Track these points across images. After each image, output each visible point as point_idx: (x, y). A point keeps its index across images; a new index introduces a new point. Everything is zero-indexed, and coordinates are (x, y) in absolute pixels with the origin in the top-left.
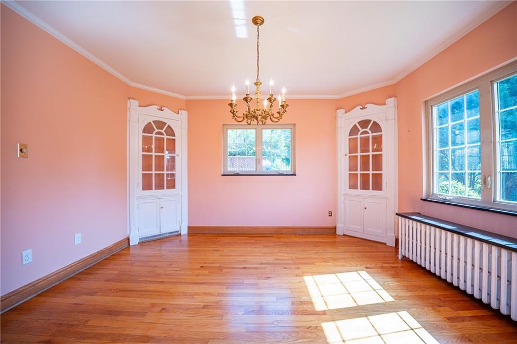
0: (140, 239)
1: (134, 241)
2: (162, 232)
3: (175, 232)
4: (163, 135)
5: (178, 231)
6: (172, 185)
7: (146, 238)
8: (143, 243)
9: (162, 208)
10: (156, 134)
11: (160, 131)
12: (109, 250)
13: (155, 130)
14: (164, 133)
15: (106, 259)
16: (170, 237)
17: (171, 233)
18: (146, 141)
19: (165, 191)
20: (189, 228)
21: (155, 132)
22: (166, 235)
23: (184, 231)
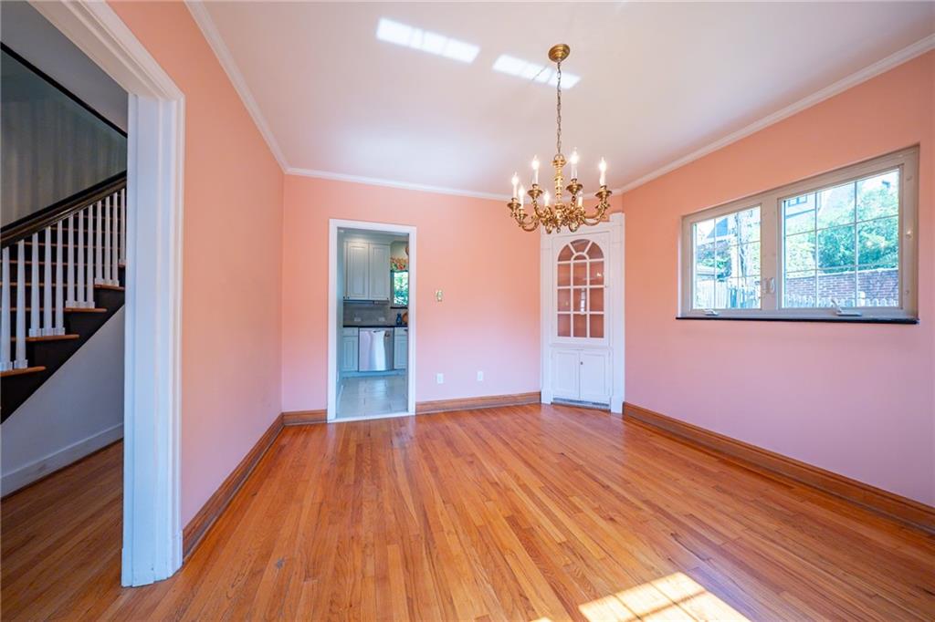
0: (554, 399)
1: (546, 400)
2: (583, 398)
3: (603, 404)
4: (584, 258)
5: (607, 405)
6: (597, 332)
7: (561, 399)
8: (558, 405)
9: (582, 363)
10: (575, 259)
11: (580, 253)
12: (514, 398)
13: (573, 254)
14: (587, 257)
15: (508, 407)
16: (594, 409)
17: (594, 404)
18: (563, 269)
19: (587, 341)
20: (625, 405)
21: (574, 257)
22: (588, 405)
23: (617, 409)
